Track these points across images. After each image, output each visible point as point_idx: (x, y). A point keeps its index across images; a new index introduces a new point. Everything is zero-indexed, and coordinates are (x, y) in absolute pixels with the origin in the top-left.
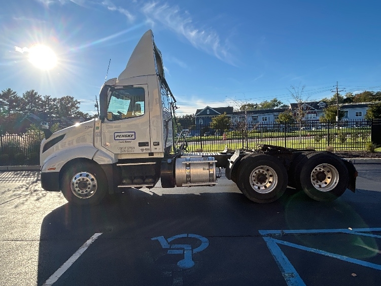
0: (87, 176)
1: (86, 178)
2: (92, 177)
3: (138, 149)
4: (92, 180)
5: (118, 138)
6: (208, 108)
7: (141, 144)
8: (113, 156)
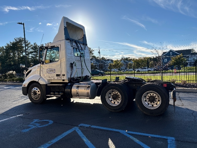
0: (37, 89)
1: (36, 90)
2: (39, 90)
3: (56, 78)
4: (39, 91)
5: (48, 72)
6: (171, 51)
7: (57, 75)
8: (47, 81)
